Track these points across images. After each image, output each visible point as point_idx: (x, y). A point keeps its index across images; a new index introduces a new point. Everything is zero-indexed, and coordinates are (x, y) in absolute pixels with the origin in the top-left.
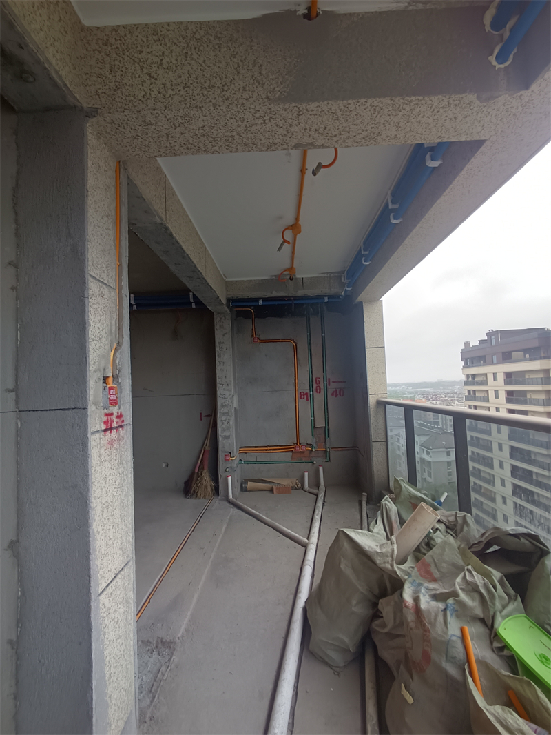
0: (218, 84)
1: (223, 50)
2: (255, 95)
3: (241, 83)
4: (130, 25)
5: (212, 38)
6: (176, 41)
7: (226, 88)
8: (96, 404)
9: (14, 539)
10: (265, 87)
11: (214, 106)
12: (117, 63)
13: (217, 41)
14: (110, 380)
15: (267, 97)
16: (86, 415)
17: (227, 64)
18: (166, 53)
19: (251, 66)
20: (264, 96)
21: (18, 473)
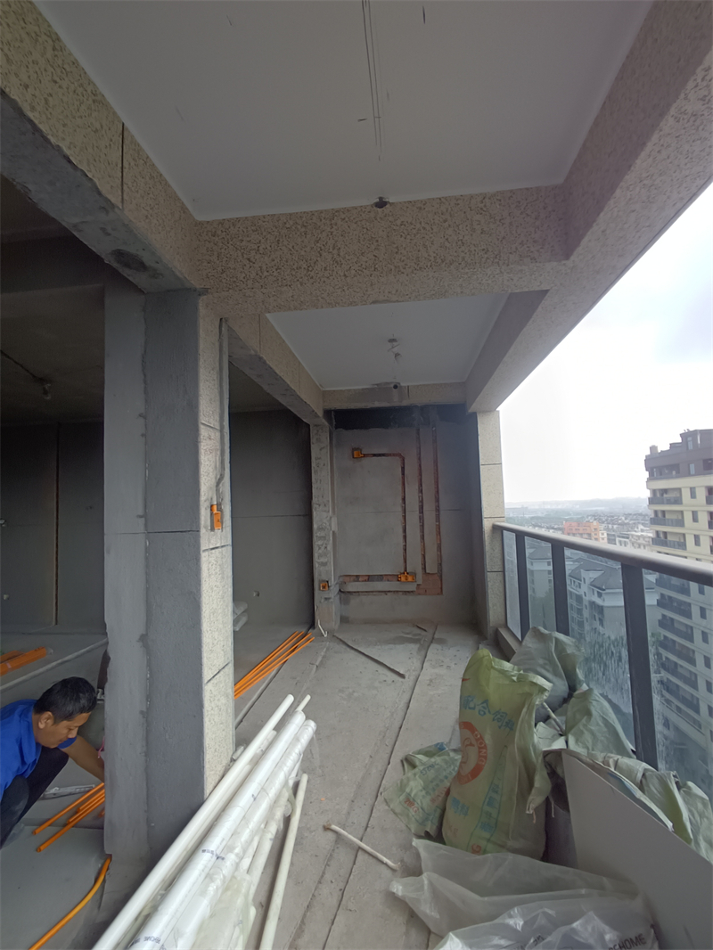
0: (305, 266)
1: (308, 236)
2: (335, 273)
3: (323, 264)
4: (233, 219)
5: (299, 227)
6: (270, 230)
7: (310, 269)
8: (206, 527)
9: (144, 633)
10: (343, 266)
11: (301, 284)
12: (223, 250)
13: (303, 229)
14: (215, 507)
15: (345, 275)
16: (199, 537)
17: (312, 248)
18: (263, 241)
19: (331, 250)
20: (342, 274)
21: (147, 581)
